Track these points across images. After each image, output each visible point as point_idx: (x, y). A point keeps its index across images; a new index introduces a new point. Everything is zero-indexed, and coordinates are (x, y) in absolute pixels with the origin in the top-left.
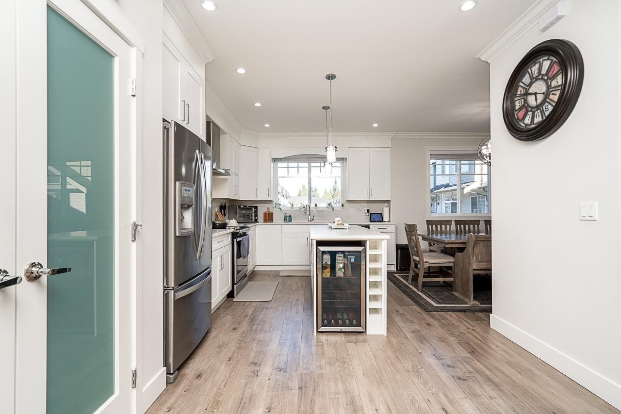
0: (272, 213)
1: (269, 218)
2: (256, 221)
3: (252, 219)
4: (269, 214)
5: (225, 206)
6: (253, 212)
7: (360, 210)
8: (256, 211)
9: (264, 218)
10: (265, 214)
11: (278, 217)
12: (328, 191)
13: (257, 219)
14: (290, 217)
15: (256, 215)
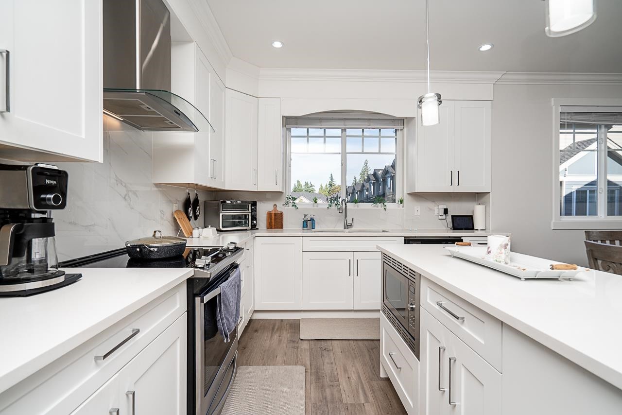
0: (282, 214)
1: (276, 222)
2: (254, 227)
3: (246, 224)
4: (275, 214)
5: (196, 201)
6: (249, 213)
7: (430, 209)
8: (254, 210)
9: (267, 221)
10: (269, 214)
11: (292, 220)
12: (324, 186)
13: (255, 225)
14: (312, 220)
15: (254, 218)
